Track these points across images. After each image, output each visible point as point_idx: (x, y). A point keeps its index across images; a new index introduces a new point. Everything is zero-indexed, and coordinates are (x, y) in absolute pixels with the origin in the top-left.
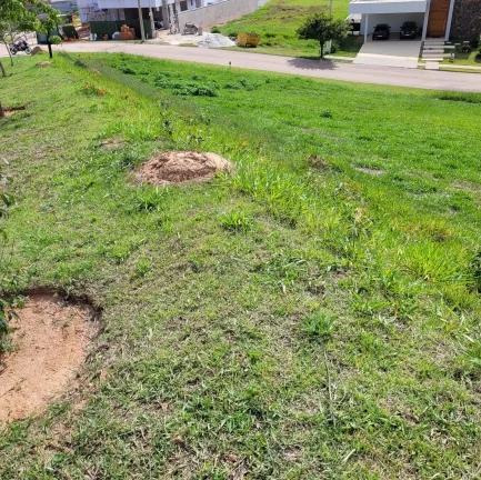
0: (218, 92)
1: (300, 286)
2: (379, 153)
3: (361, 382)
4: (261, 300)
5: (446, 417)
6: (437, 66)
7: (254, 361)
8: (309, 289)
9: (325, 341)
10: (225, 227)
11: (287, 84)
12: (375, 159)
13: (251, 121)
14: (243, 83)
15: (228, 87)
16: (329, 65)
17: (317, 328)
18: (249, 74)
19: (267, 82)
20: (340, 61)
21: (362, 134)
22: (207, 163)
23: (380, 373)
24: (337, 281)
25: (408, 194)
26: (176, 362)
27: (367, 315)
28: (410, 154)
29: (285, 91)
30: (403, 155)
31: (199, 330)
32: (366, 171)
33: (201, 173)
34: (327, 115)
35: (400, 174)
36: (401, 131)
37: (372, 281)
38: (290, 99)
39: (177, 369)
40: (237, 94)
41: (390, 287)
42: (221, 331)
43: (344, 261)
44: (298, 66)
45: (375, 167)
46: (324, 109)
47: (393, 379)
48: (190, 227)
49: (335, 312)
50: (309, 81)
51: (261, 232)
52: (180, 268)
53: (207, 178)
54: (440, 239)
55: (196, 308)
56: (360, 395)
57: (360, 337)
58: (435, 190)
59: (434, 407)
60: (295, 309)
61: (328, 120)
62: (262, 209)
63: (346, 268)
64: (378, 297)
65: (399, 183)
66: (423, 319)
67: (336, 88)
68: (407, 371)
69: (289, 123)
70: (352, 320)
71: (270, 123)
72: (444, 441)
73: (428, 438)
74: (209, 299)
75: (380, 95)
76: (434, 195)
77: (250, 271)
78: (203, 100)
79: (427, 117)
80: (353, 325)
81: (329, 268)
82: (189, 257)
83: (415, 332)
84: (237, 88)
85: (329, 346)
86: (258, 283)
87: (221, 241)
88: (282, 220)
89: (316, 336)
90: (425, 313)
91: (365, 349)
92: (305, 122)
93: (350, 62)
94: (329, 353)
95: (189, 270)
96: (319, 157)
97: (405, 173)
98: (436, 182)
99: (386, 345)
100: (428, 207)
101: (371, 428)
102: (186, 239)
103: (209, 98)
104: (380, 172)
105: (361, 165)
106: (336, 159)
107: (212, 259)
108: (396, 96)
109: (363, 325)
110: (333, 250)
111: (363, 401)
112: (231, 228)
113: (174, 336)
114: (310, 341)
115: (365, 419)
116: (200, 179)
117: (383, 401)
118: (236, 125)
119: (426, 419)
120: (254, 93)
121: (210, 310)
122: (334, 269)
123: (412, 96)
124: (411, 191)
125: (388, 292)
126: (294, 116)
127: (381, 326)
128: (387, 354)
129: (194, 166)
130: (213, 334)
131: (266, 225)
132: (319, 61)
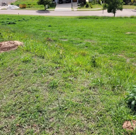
0: (16, 23)
1: (48, 74)
2: (65, 35)
3: (67, 96)
4: (37, 80)
5: (89, 99)
6: (77, 10)
7: (37, 97)
8: (50, 75)
9: (56, 87)
10: (23, 62)
11: (37, 18)
12: (65, 37)
13: (28, 30)
14: (24, 19)
15: (19, 21)
16: (48, 12)
17: (54, 84)
18: (25, 16)
19: (31, 18)
20: (51, 10)
21: (60, 30)
22: (15, 44)
23: (71, 92)
24: (57, 71)
25: (75, 45)
26: (14, 103)
27: (66, 78)
28: (73, 34)
29: (37, 20)
30: (72, 35)
31: (20, 93)
32: (63, 40)
33: (14, 47)
34: (50, 26)
35: (72, 40)
36: (70, 28)
37: (67, 69)
38: (39, 23)
39: (15, 105)
40: (22, 23)
41: (71, 70)
42: (26, 92)
43: (59, 65)
44: (39, 13)
45: (65, 39)
46: (49, 24)
47: (75, 93)
48: (13, 63)
49: (58, 79)
50: (43, 17)
51: (34, 61)
52: (11, 76)
53: (16, 48)
54: (84, 55)
55: (18, 87)
56: (67, 99)
57: (65, 84)
58: (81, 43)
59: (85, 97)
60: (47, 81)
61: (50, 27)
62: (34, 55)
63: (59, 67)
64: (69, 73)
65: (72, 42)
66: (81, 76)
67: (51, 18)
68: (78, 90)
69: (39, 30)
70: (62, 80)
71: (34, 30)
72: (89, 105)
73: (85, 106)
74: (21, 83)
75: (63, 19)
76: (81, 44)
77: (33, 73)
78: (12, 25)
79: (76, 24)
80: (63, 81)
81: (55, 68)
82: (13, 72)
83: (79, 80)
84: (22, 21)
85: (57, 89)
86: (35, 76)
87: (23, 66)
88: (40, 57)
89: (54, 87)
90: (81, 74)
91: (67, 87)
92: (44, 29)
93: (54, 10)
94: (58, 90)
95: (14, 76)
96: (49, 38)
97: (73, 39)
98: (81, 41)
99: (72, 85)
100: (80, 48)
101: (71, 107)
102: (12, 67)
103: (14, 25)
104: (66, 40)
105: (61, 39)
106: (54, 38)
107: (21, 71)
108: (67, 19)
109: (66, 81)
110: (55, 63)
111: (68, 101)
112: (25, 62)
113: (13, 96)
114: (52, 88)
115: (69, 105)
116: (14, 49)
117: (73, 99)
118: (24, 32)
119: (84, 101)
120: (28, 22)
121: (22, 86)
122: (56, 68)
123: (71, 18)
124: (75, 44)
125: (71, 71)
126: (40, 27)
127: (70, 80)
128: (72, 87)
129: (11, 45)
130: (24, 93)
131: (36, 59)
132: (45, 11)
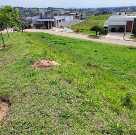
0: (66, 44)
1: (66, 101)
2: (109, 63)
4: (53, 105)
7: (46, 123)
8: (68, 102)
9: (67, 119)
10: (50, 82)
11: (86, 42)
12: (107, 64)
13: (74, 52)
14: (74, 42)
15: (70, 42)
16: (98, 38)
17: (66, 114)
18: (76, 39)
19: (81, 42)
20: (101, 37)
21: (105, 57)
22: (51, 64)
24: (77, 100)
26: (24, 122)
27: (82, 111)
29: (85, 44)
30: (116, 64)
31: (34, 112)
32: (104, 67)
33: (49, 66)
34: (96, 51)
35: (114, 69)
38: (86, 46)
39: (24, 124)
40: (72, 44)
41: (92, 103)
43: (81, 94)
44: (89, 38)
45: (107, 66)
46: (95, 50)
48: (41, 82)
49: (73, 110)
50: (92, 42)
51: (60, 84)
53: (50, 68)
54: (123, 89)
57: (78, 118)
58: (124, 74)
60: (62, 108)
61: (96, 53)
62: (62, 78)
63: (81, 96)
64: (87, 106)
65: (113, 71)
67: (100, 44)
69: (85, 53)
70: (77, 112)
71: (80, 53)
77: (53, 96)
78: (62, 46)
80: (77, 114)
81: (76, 96)
82: (38, 90)
84: (72, 43)
85: (68, 120)
86: (54, 99)
87: (48, 87)
88: (68, 81)
89: (66, 116)
92: (89, 53)
93: (104, 37)
94: (68, 122)
95: (37, 94)
96: (91, 63)
97: (116, 69)
98: (124, 72)
99: (85, 121)
100: (121, 79)
102: (39, 85)
103: (64, 45)
104: (108, 68)
105: (103, 66)
106: (96, 64)
107: (44, 91)
109: (80, 114)
110: (80, 91)
112: (53, 83)
113: (27, 113)
114: (63, 118)
116: (49, 68)
118: (69, 53)
120: (77, 44)
124: (117, 74)
126: (87, 51)
127: (85, 115)
128: (84, 124)
129: (47, 64)
131: (62, 82)
132: (95, 37)
